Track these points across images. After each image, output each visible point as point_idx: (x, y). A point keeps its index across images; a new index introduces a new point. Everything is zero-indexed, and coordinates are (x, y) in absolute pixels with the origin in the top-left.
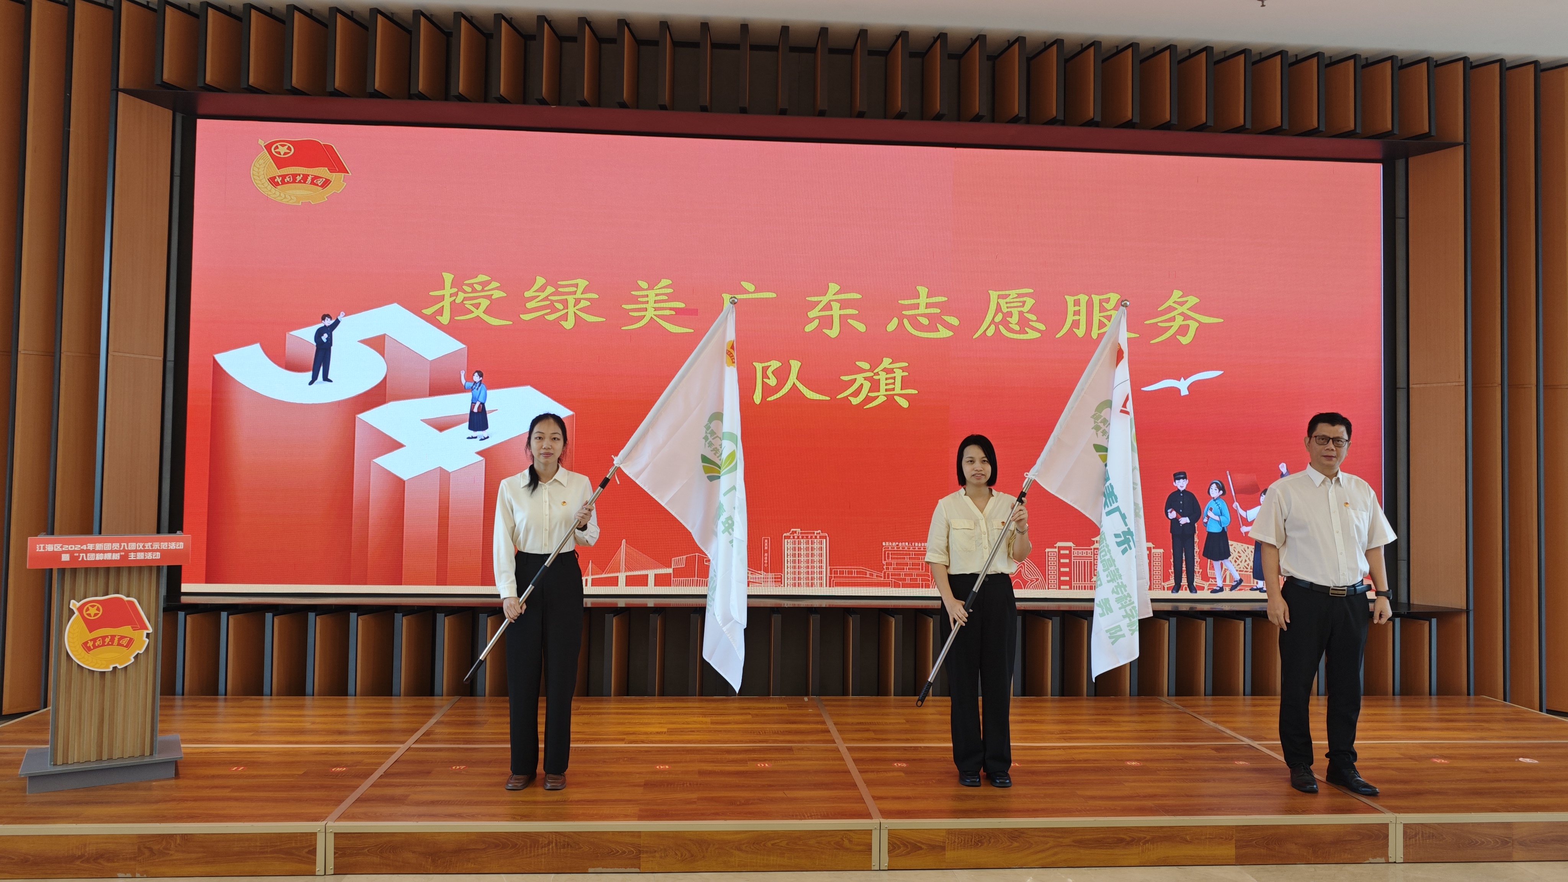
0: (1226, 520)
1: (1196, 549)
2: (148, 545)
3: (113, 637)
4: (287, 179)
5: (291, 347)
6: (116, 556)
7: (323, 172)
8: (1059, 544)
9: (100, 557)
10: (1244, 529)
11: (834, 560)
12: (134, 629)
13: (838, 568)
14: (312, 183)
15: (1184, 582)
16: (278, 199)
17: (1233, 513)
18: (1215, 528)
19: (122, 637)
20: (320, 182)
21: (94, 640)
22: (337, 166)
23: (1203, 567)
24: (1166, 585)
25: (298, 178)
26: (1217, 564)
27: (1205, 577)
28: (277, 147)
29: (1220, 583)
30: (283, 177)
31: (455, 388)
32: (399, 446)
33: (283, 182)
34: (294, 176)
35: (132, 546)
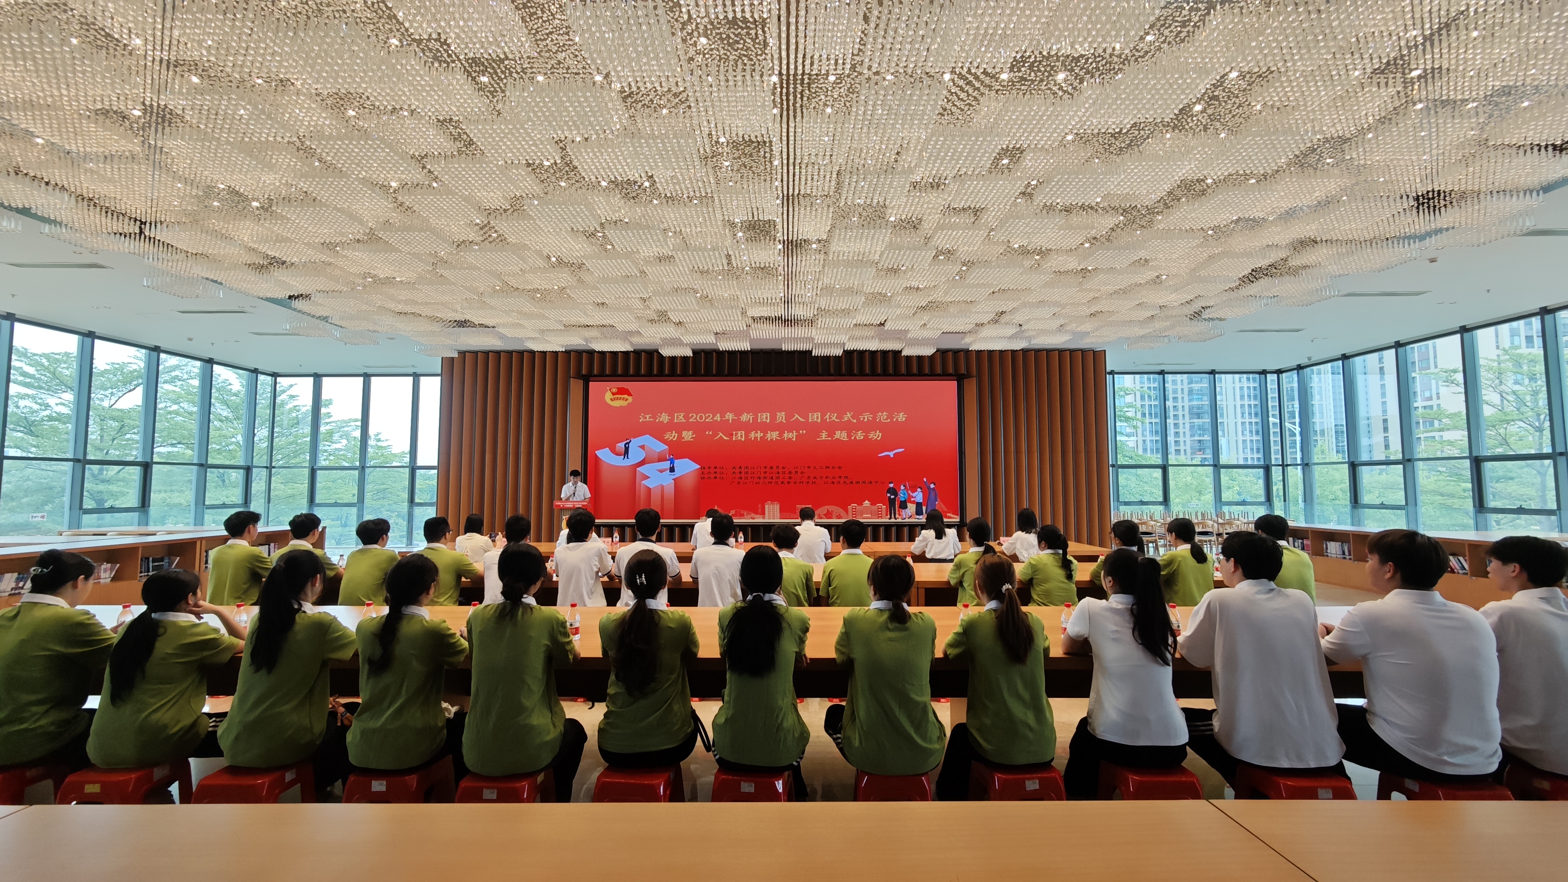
0: (906, 496)
1: (897, 506)
5: (617, 449)
7: (626, 396)
10: (912, 499)
11: (781, 511)
14: (623, 399)
15: (893, 516)
16: (613, 405)
17: (909, 495)
18: (903, 499)
20: (625, 399)
22: (630, 394)
23: (899, 512)
25: (619, 399)
26: (903, 511)
27: (900, 515)
28: (613, 389)
29: (905, 517)
30: (615, 398)
32: (648, 477)
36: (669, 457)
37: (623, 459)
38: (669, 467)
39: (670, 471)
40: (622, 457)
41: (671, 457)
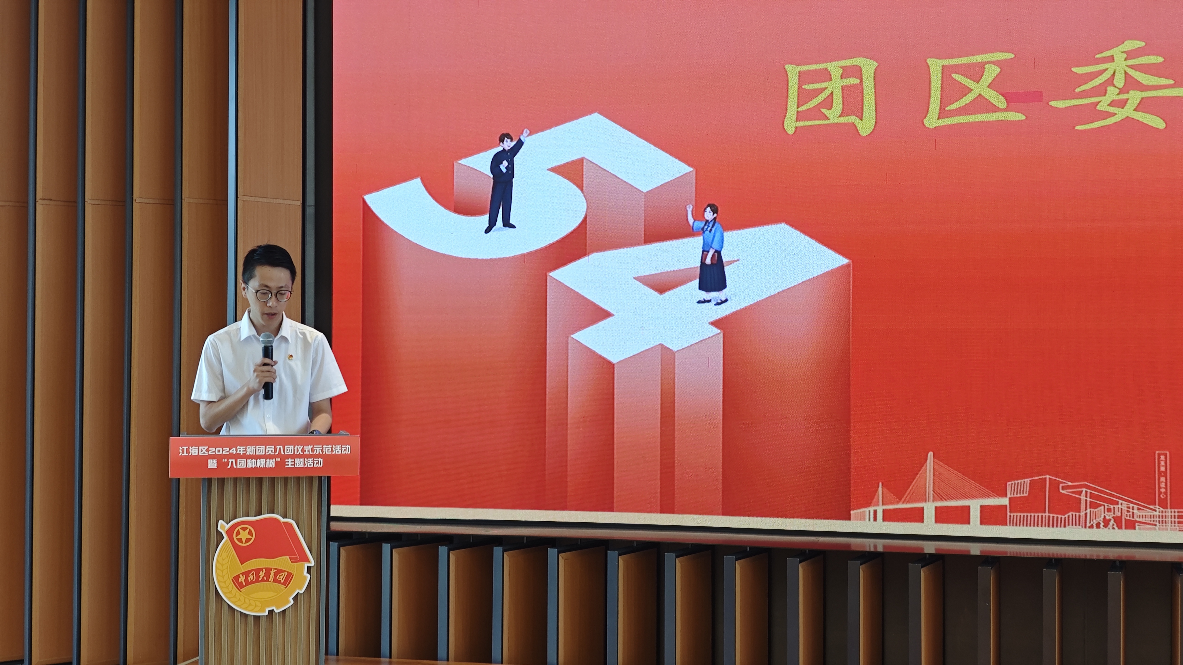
2: (308, 449)
5: (460, 182)
6: (271, 463)
9: (251, 464)
21: (247, 574)
32: (606, 315)
36: (698, 215)
37: (487, 231)
38: (699, 264)
39: (703, 287)
40: (485, 219)
41: (709, 215)
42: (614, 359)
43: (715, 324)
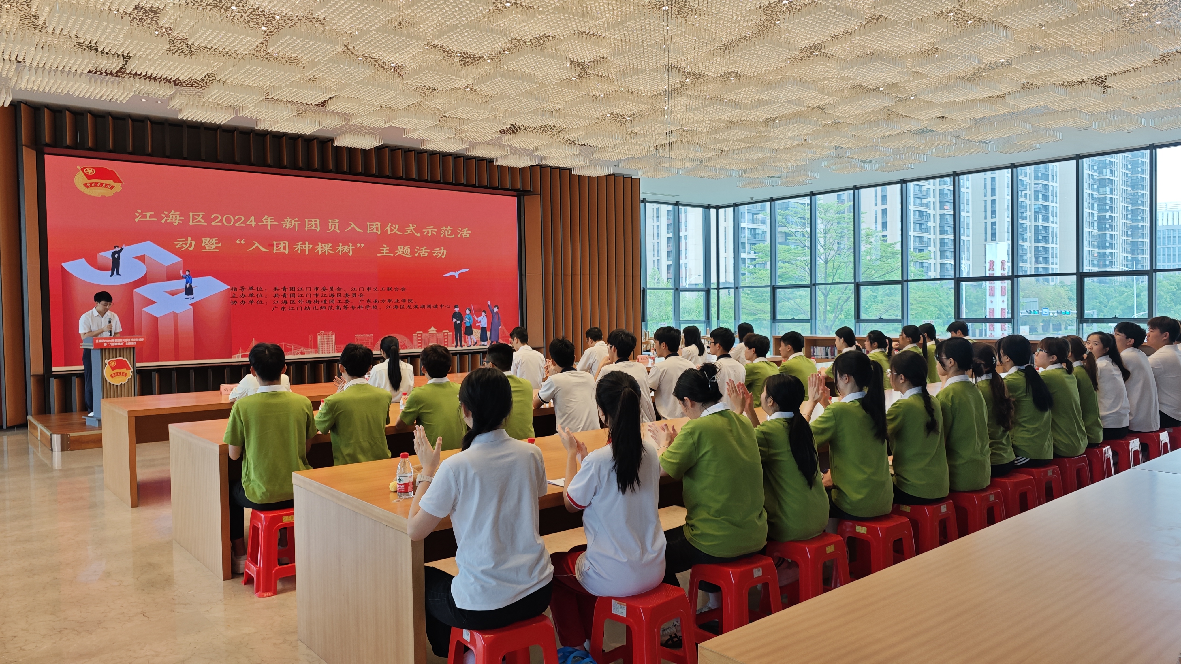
0: (472, 321)
1: (462, 332)
2: (132, 340)
3: (120, 373)
4: (93, 185)
5: (100, 260)
6: (122, 344)
7: (111, 182)
8: (418, 332)
9: (116, 344)
10: (477, 324)
11: (337, 343)
12: (127, 370)
13: (339, 346)
14: (105, 187)
15: (459, 344)
16: (89, 194)
17: (474, 319)
18: (468, 325)
19: (123, 373)
20: (109, 187)
21: (114, 374)
22: (117, 180)
23: (465, 338)
24: (453, 345)
25: (98, 185)
26: (469, 337)
27: (465, 342)
28: (86, 170)
29: (470, 344)
30: (91, 184)
31: (177, 277)
32: (154, 303)
33: (91, 186)
34: (97, 183)
35: (127, 340)
36: (184, 273)
37: (111, 276)
38: (185, 288)
39: (186, 294)
40: (110, 272)
41: (187, 273)
42: (158, 316)
43: (191, 305)
